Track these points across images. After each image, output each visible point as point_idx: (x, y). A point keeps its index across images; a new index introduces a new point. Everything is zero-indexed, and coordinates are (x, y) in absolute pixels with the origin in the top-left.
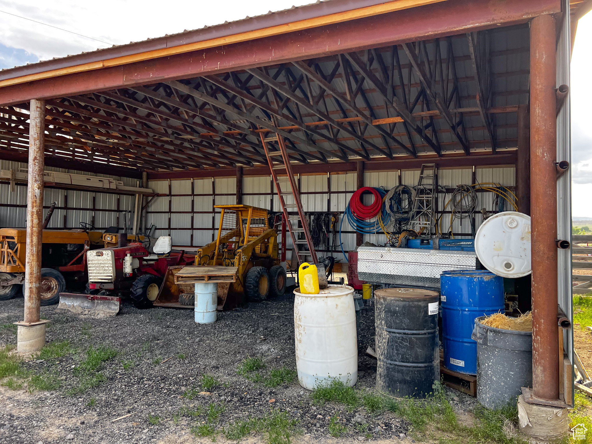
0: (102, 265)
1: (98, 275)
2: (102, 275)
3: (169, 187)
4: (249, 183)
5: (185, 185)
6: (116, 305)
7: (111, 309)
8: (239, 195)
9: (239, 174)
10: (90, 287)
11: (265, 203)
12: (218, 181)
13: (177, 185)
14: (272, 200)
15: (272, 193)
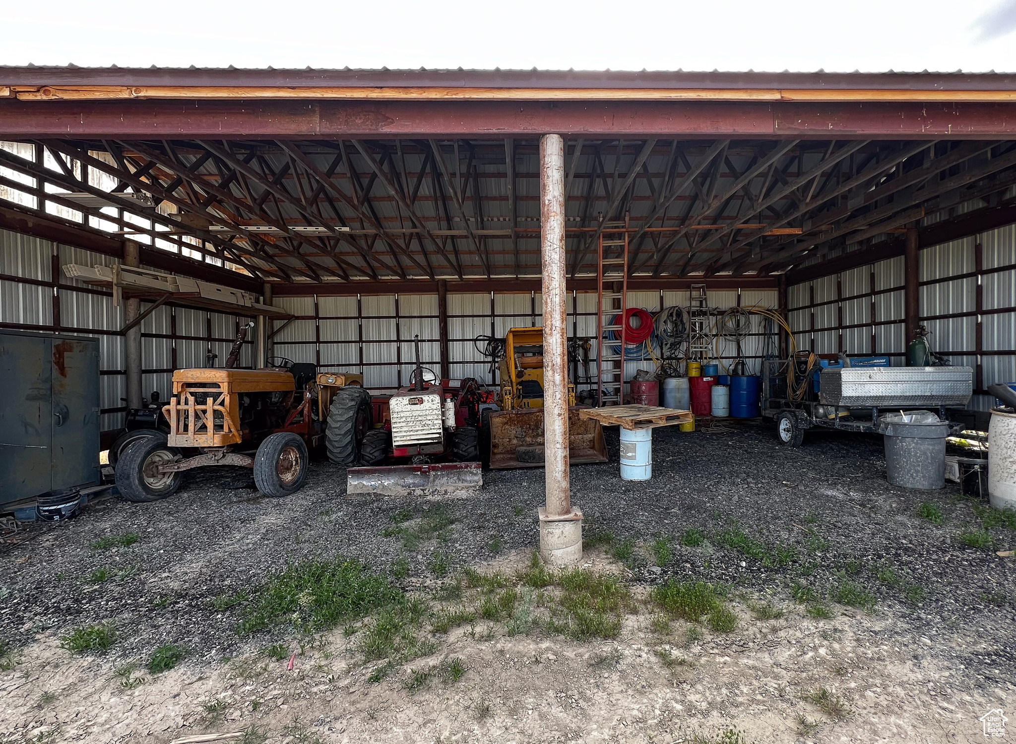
0: (420, 418)
1: (412, 433)
2: (420, 432)
3: (316, 306)
4: (457, 302)
5: (346, 304)
6: (475, 474)
7: (464, 481)
8: (444, 318)
9: (443, 290)
10: (396, 453)
11: (482, 328)
12: (404, 298)
13: (329, 304)
14: (493, 324)
15: (493, 315)
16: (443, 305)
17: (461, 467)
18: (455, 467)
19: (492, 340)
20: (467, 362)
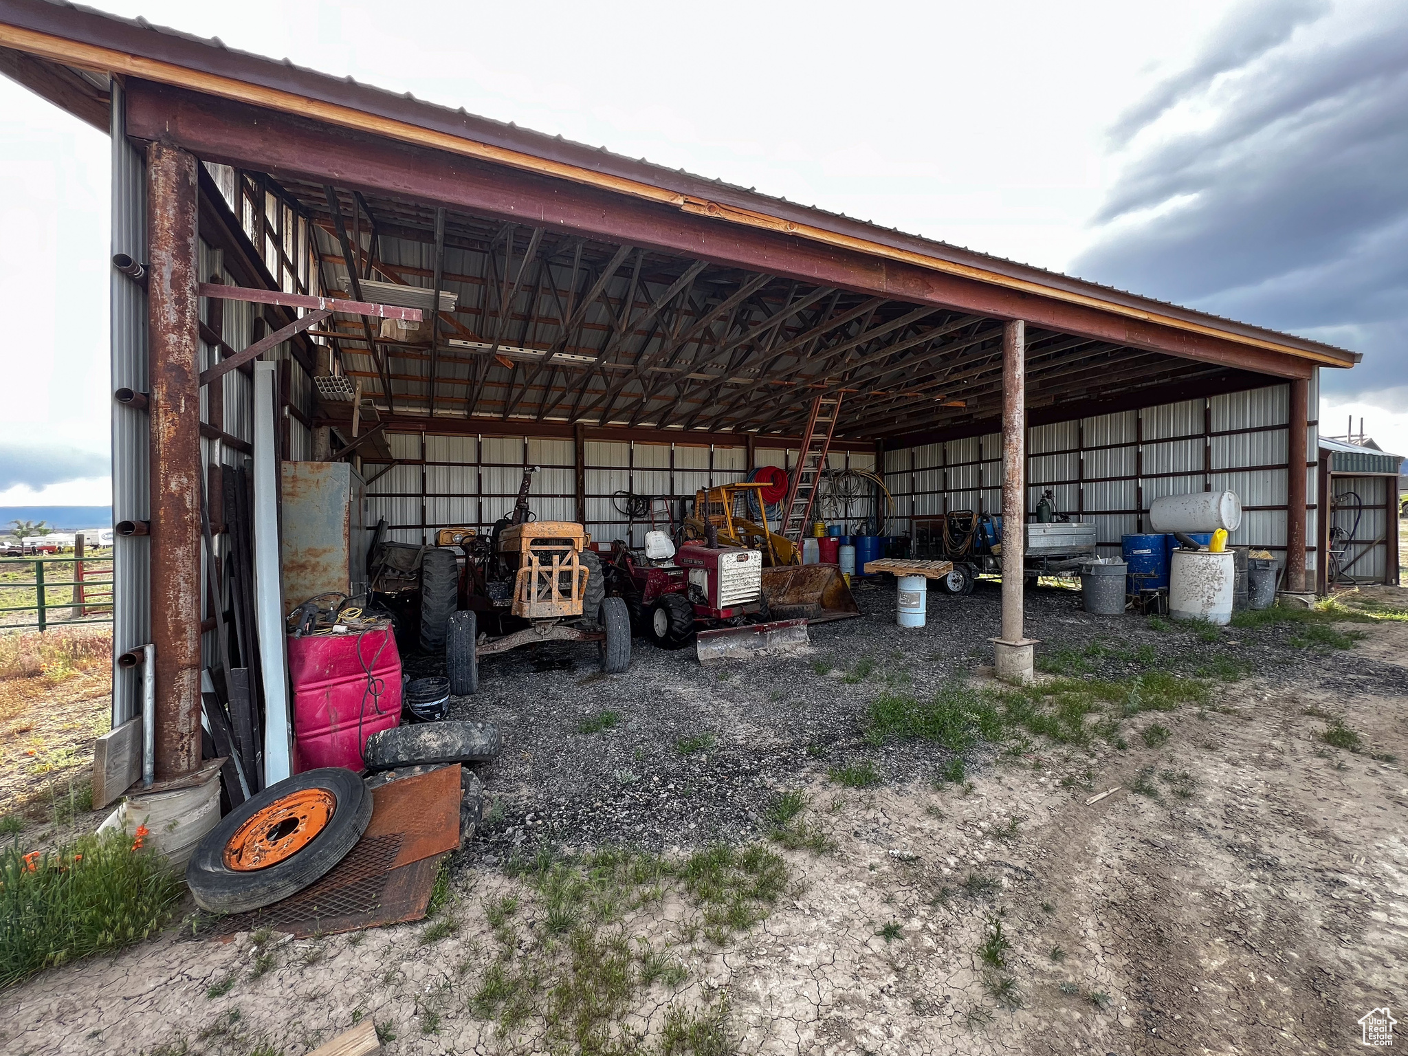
0: (743, 577)
1: (739, 592)
3: (423, 447)
4: (595, 451)
5: (463, 447)
6: (803, 631)
7: (794, 638)
8: (579, 468)
9: (577, 435)
10: (723, 615)
11: (618, 483)
12: (533, 443)
13: (439, 446)
14: (631, 478)
15: (631, 468)
16: (579, 453)
17: (792, 625)
18: (787, 625)
19: (630, 495)
20: (605, 522)
